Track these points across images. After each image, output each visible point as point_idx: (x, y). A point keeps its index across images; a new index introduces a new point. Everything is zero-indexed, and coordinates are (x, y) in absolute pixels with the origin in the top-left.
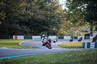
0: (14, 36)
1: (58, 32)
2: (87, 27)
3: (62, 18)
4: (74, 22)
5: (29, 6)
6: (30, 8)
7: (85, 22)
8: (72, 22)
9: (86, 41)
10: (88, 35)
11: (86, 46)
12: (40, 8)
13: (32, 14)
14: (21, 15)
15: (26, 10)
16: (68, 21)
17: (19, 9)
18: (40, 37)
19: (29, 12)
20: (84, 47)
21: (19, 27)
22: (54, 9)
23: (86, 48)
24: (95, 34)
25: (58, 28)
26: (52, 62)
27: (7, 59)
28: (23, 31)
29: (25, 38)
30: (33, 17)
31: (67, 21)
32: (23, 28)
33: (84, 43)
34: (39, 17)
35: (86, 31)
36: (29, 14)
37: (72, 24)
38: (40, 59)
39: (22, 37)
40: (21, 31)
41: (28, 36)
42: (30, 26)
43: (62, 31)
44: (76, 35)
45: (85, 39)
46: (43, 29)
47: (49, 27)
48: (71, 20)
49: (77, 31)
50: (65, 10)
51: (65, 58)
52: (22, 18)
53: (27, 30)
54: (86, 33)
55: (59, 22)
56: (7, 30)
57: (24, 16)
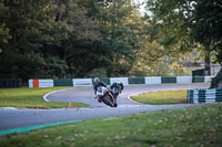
0: (31, 81)
1: (130, 68)
2: (197, 54)
3: (140, 34)
4: (168, 43)
5: (63, 10)
6: (66, 15)
7: (192, 42)
8: (162, 44)
9: (196, 87)
10: (201, 73)
11: (196, 97)
12: (89, 15)
13: (71, 29)
14: (45, 32)
15: (56, 20)
16: (154, 42)
17: (40, 19)
18: (90, 80)
19: (64, 23)
20: (191, 101)
21: (42, 60)
22: (121, 15)
23: (196, 102)
24: (216, 70)
25: (132, 59)
26: (117, 137)
27: (15, 134)
28: (51, 68)
29: (56, 85)
30: (72, 35)
31: (151, 41)
32: (52, 62)
33: (192, 91)
34: (86, 35)
35: (196, 64)
36: (64, 30)
37: (162, 48)
38: (90, 132)
39: (49, 83)
40: (46, 69)
41: (62, 78)
42: (66, 57)
43: (140, 65)
44: (172, 74)
45: (193, 81)
46: (97, 62)
47: (111, 58)
48: (161, 40)
49: (175, 64)
50: (147, 17)
51: (147, 127)
52: (47, 38)
53: (61, 66)
54: (195, 69)
55: (133, 44)
56: (15, 68)
57: (52, 33)
